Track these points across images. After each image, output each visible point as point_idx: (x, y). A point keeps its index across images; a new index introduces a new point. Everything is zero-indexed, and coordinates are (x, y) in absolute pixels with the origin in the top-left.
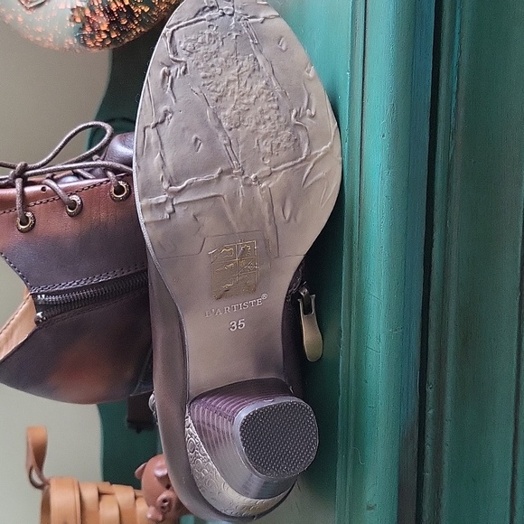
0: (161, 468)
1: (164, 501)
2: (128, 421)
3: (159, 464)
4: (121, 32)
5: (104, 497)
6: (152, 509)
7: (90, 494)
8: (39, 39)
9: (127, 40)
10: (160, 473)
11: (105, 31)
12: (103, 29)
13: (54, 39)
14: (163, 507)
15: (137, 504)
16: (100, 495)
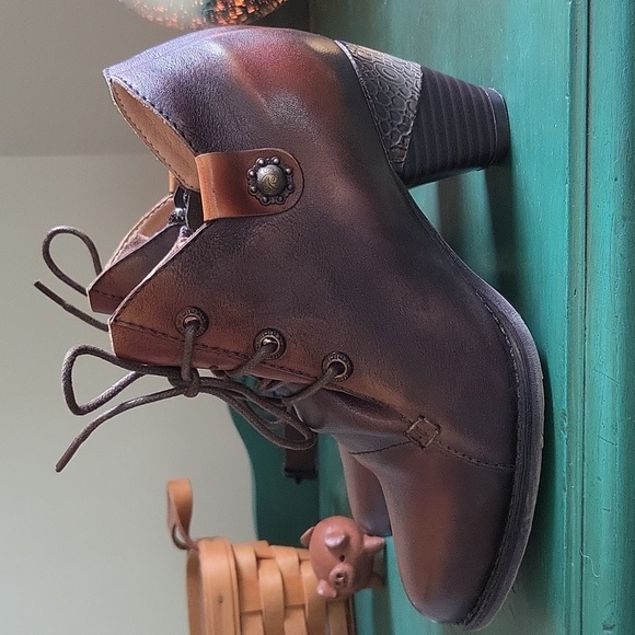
0: (333, 535)
1: (339, 576)
2: (286, 470)
3: (329, 530)
4: (259, 6)
5: (263, 563)
6: (323, 583)
7: (246, 559)
8: (160, 19)
9: (266, 14)
10: (331, 542)
11: (240, 7)
12: (237, 4)
13: (179, 19)
14: (337, 583)
15: (302, 570)
16: (259, 559)
